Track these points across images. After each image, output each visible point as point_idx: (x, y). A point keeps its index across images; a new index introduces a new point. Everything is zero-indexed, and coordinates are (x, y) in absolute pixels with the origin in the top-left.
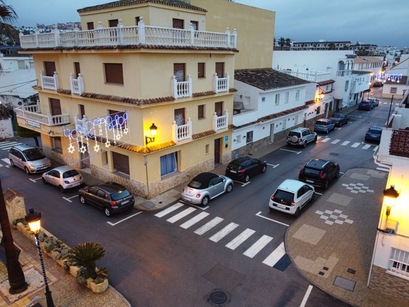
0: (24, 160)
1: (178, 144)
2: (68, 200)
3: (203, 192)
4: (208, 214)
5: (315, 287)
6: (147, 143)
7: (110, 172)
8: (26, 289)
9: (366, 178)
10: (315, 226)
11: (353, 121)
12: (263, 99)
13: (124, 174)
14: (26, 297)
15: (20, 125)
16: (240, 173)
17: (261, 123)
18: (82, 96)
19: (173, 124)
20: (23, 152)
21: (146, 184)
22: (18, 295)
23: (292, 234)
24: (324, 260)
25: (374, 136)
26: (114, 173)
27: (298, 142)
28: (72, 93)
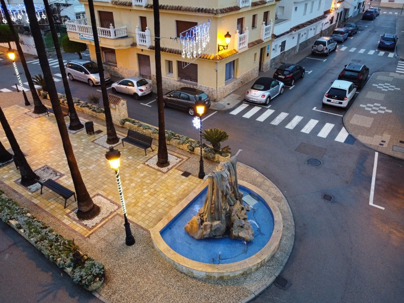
0: (86, 73)
1: (240, 52)
2: (146, 105)
3: (267, 93)
4: (273, 111)
5: (380, 153)
6: (219, 50)
7: (175, 80)
8: (169, 164)
9: (391, 79)
10: (365, 115)
11: (361, 30)
12: (296, 9)
13: (189, 81)
14: (173, 169)
15: (70, 40)
16: (288, 77)
17: (293, 32)
18: (146, 7)
19: (236, 33)
20: (83, 65)
21: (215, 88)
22: (166, 168)
23: (349, 121)
24: (380, 137)
25: (388, 43)
26: (178, 81)
27: (323, 51)
28: (133, 4)
